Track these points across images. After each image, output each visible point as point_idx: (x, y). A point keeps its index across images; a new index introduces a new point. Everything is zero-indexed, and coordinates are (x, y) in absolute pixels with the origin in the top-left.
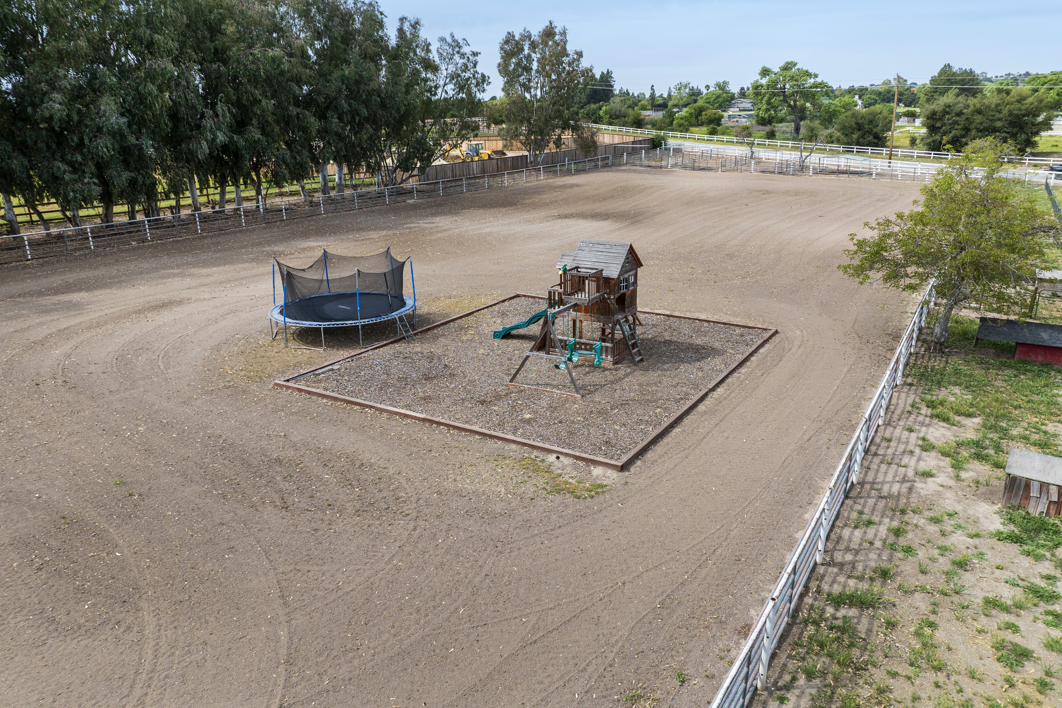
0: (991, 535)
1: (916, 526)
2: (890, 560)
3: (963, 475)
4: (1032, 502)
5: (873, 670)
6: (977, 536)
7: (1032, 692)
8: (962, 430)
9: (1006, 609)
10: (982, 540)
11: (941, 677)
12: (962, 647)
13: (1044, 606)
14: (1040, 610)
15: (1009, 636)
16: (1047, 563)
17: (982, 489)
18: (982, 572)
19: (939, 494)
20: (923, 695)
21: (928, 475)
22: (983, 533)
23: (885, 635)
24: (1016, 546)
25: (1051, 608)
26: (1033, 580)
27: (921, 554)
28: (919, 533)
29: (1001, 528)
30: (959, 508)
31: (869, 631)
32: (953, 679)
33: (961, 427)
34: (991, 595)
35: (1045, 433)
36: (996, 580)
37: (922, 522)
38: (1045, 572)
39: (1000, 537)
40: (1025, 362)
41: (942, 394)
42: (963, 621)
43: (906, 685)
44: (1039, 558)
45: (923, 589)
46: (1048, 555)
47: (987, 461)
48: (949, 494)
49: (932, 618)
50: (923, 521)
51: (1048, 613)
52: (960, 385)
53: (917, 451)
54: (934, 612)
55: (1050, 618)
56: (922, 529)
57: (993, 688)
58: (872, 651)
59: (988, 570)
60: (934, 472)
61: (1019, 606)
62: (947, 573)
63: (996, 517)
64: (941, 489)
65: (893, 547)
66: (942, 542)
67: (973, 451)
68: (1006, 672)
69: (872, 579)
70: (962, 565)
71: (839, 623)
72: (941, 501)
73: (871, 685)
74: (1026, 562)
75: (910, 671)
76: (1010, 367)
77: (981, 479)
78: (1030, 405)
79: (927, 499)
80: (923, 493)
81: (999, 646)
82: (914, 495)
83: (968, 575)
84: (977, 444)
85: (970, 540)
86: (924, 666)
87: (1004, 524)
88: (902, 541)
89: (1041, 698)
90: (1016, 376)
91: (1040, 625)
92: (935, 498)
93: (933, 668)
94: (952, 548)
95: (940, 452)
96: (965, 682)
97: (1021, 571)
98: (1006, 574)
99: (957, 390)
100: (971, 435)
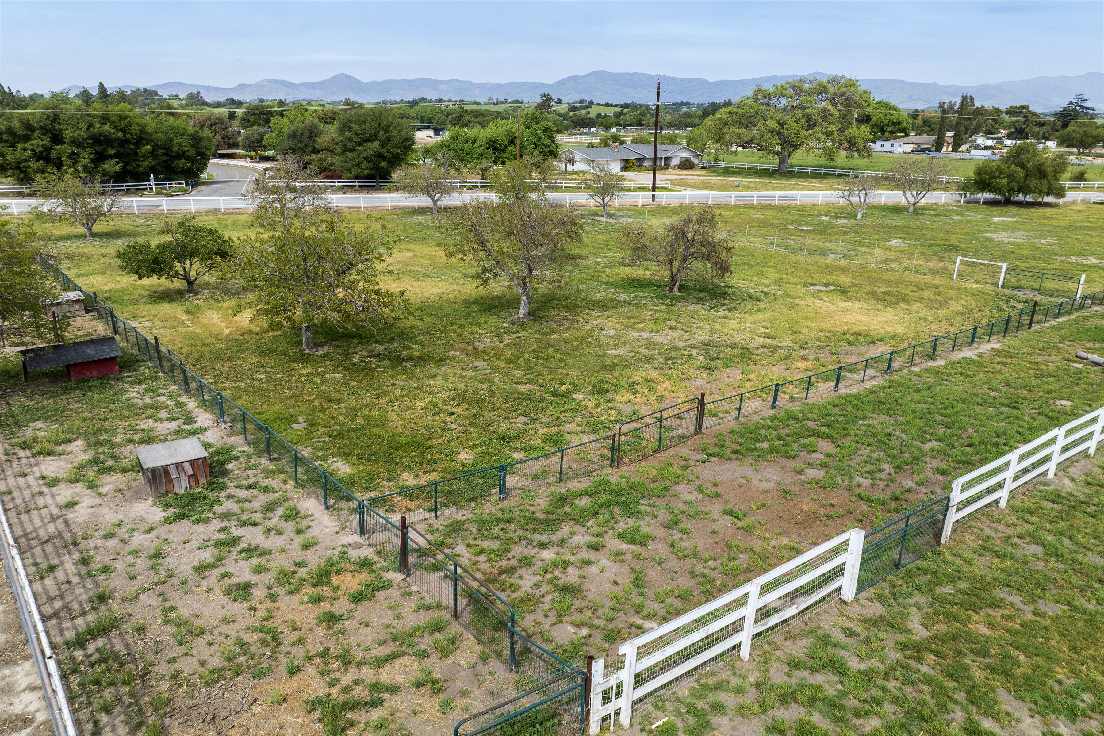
0: (162, 523)
1: (97, 548)
2: (97, 584)
3: (103, 490)
4: (176, 484)
5: (156, 669)
6: (151, 529)
7: (268, 605)
8: (71, 456)
9: (211, 566)
10: (158, 530)
11: (208, 637)
12: (204, 609)
13: (234, 551)
14: (234, 553)
15: (227, 581)
16: (214, 521)
17: (128, 494)
18: (176, 552)
19: (95, 514)
20: (206, 657)
21: (72, 504)
22: (155, 525)
23: (142, 639)
24: (185, 521)
25: (239, 548)
26: (214, 537)
27: (119, 565)
28: (105, 552)
29: (164, 514)
30: (121, 517)
31: (127, 646)
32: (216, 632)
33: (68, 454)
34: (196, 564)
35: (143, 430)
36: (190, 551)
37: (99, 543)
38: (218, 528)
39: (168, 521)
40: (83, 381)
41: (27, 433)
42: (192, 592)
43: (189, 660)
44: (207, 521)
45: (144, 590)
46: (211, 515)
47: (114, 471)
48: (103, 510)
49: (167, 604)
50: (99, 541)
51: (240, 552)
52: (38, 419)
53: (45, 489)
54: (165, 600)
55: (244, 554)
56: (104, 548)
57: (245, 620)
58: (142, 658)
59: (180, 548)
60: (76, 499)
61: (220, 559)
62: (152, 568)
63: (154, 508)
64: (93, 510)
65: (90, 575)
66: (128, 548)
67: (95, 468)
68: (245, 605)
69: (94, 609)
70: (158, 555)
71: (96, 657)
72: (102, 519)
73: (163, 679)
74: (200, 528)
75: (183, 649)
76: (74, 389)
77: (121, 486)
78: (114, 414)
79: (88, 523)
80: (80, 520)
81: (228, 592)
82: (73, 526)
83: (167, 560)
84: (95, 461)
85: (148, 535)
86: (189, 639)
87: (164, 511)
88: (94, 566)
89: (276, 605)
90: (84, 395)
91: (242, 562)
92: (94, 519)
93: (198, 635)
94: (140, 548)
95: (67, 481)
96: (225, 629)
97: (202, 536)
98: (195, 544)
99: (39, 425)
100: (83, 457)
